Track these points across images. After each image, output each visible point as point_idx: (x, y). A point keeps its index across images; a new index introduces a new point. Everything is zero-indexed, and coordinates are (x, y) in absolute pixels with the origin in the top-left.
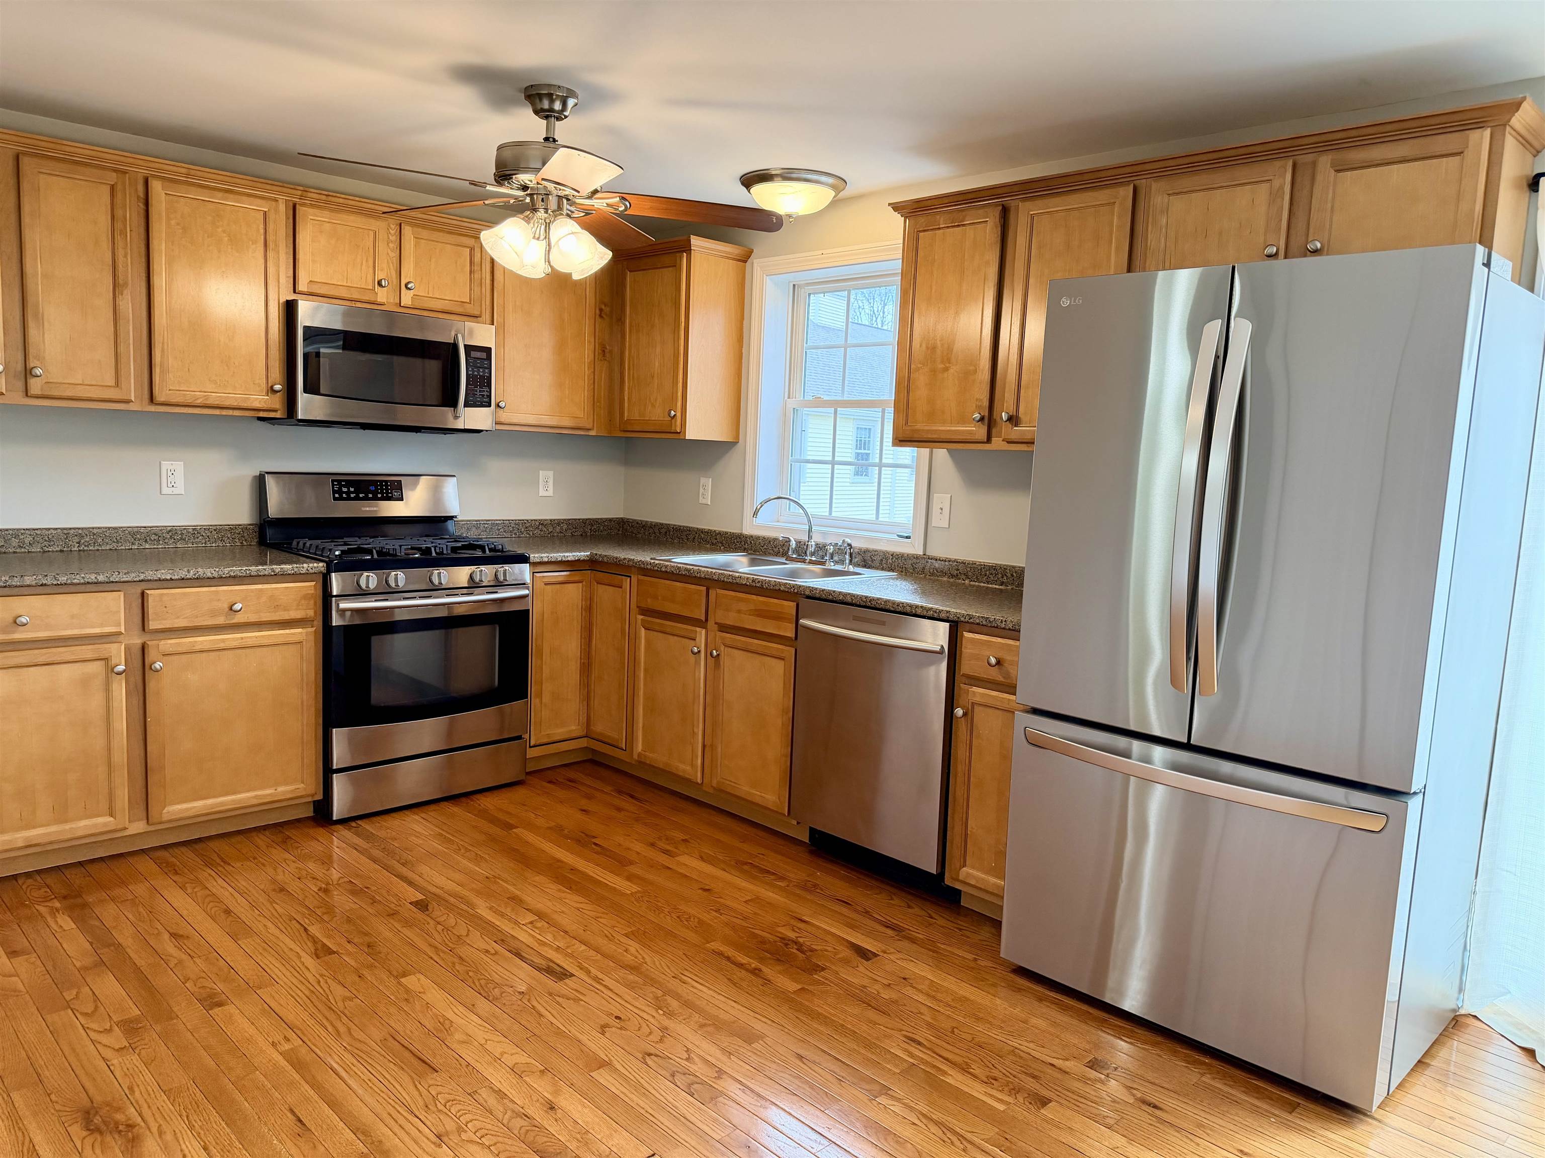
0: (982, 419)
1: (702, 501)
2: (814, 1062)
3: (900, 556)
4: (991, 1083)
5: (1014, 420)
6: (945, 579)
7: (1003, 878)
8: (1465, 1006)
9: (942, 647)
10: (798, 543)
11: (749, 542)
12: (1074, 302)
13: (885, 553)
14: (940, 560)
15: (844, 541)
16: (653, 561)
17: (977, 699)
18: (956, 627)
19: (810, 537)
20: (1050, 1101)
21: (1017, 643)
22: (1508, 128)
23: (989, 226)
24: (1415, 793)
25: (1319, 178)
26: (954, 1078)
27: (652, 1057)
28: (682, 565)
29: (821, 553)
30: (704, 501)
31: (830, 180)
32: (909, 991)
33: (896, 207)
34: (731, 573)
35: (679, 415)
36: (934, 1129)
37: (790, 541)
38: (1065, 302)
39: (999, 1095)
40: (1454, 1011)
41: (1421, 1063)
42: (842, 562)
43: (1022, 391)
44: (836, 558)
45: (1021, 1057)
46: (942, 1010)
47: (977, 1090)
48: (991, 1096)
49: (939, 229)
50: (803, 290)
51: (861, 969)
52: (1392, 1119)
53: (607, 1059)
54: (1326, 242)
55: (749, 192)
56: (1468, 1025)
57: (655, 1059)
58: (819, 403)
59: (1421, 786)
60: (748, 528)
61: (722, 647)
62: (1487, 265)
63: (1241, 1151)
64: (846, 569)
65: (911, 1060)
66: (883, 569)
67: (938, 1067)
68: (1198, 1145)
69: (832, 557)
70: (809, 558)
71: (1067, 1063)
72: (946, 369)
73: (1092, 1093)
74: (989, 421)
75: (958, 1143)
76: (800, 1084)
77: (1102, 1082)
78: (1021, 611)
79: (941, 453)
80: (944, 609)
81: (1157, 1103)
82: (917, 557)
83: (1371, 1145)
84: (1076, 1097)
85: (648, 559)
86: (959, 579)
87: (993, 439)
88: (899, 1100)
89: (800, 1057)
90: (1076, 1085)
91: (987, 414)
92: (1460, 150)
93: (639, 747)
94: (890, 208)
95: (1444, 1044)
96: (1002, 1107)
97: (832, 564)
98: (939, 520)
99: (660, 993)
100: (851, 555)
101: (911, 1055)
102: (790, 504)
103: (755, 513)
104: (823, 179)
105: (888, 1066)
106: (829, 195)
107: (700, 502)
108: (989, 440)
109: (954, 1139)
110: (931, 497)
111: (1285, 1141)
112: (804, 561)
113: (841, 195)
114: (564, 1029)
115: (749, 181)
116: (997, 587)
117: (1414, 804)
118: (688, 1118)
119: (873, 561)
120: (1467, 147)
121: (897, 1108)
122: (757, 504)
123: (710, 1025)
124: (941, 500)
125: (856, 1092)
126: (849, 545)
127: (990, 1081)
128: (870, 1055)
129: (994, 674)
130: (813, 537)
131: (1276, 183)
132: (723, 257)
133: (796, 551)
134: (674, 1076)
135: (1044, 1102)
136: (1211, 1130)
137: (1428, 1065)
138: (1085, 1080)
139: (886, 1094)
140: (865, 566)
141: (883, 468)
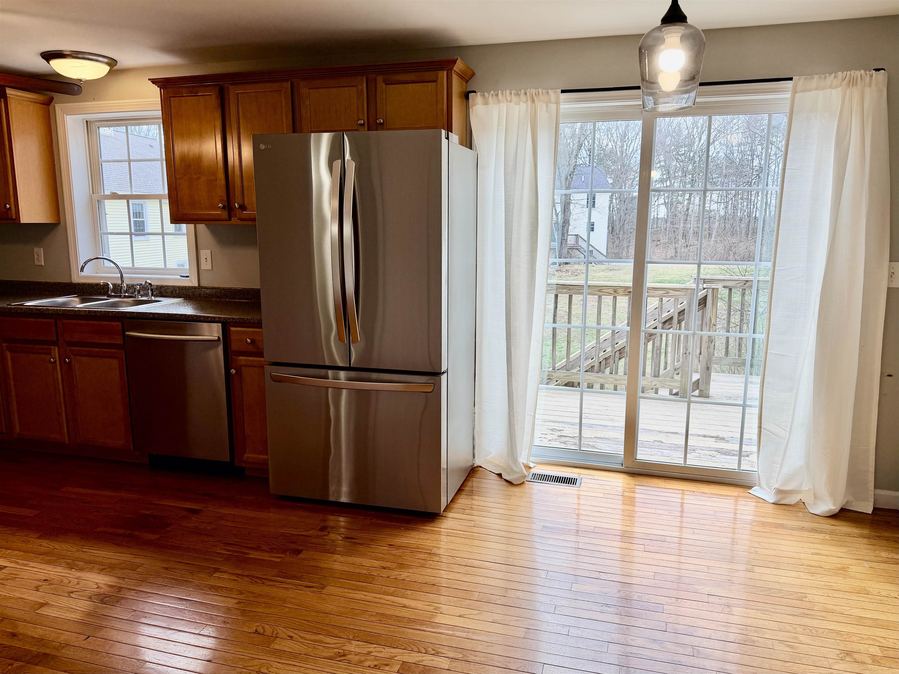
0: (224, 207)
1: (37, 263)
2: (175, 569)
3: (185, 288)
4: (273, 551)
5: (243, 207)
6: (214, 299)
7: (267, 454)
8: (476, 463)
9: (219, 337)
10: (114, 285)
11: (78, 288)
12: (267, 147)
13: (174, 287)
14: (209, 288)
15: (146, 282)
16: (9, 307)
17: (243, 363)
18: (226, 326)
19: (122, 281)
20: (302, 551)
21: (261, 330)
22: (453, 71)
23: (214, 97)
24: (444, 373)
25: (378, 86)
26: (254, 555)
27: (74, 593)
28: (33, 307)
29: (131, 291)
30: (38, 263)
31: (106, 60)
32: (223, 522)
33: (154, 81)
34: (72, 309)
35: (13, 208)
36: (246, 579)
37: (108, 285)
38: (262, 147)
39: (277, 555)
40: (472, 466)
41: (460, 490)
42: (146, 295)
43: (245, 192)
44: (142, 293)
45: (286, 536)
46: (242, 526)
47: (266, 556)
48: (273, 557)
49: (183, 96)
50: (93, 125)
51: (193, 519)
52: (451, 515)
53: (44, 602)
54: (385, 119)
55: (49, 63)
56: (478, 470)
57: (77, 593)
58: (115, 196)
59: (446, 369)
60: (76, 278)
61: (72, 356)
62: (447, 138)
63: (390, 545)
64: (150, 299)
65: (229, 553)
66: (174, 297)
67: (243, 552)
68: (372, 548)
69: (139, 292)
70: (123, 294)
71: (309, 532)
72: (199, 178)
73: (322, 541)
74: (229, 207)
75: (259, 581)
76: (168, 581)
77: (326, 535)
78: (261, 312)
79: (202, 227)
80: (217, 316)
81: (353, 537)
82: (195, 288)
83: (442, 527)
84: (315, 545)
85: (5, 306)
86: (223, 298)
87: (232, 218)
88: (225, 572)
89: (166, 569)
90: (314, 540)
91: (226, 204)
92: (435, 80)
93: (18, 429)
94: (150, 82)
95: (469, 480)
96: (279, 560)
97: (140, 297)
98: (206, 265)
99: (70, 561)
100: (152, 290)
101: (229, 551)
102: (103, 261)
103: (82, 269)
104: (101, 59)
105: (217, 559)
106: (107, 68)
107: (36, 264)
108: (230, 219)
109: (257, 580)
110: (199, 252)
111: (408, 535)
112: (120, 297)
113: (115, 68)
114: (9, 595)
115: (48, 56)
116: (245, 301)
117: (444, 377)
118: (105, 614)
119: (166, 292)
120: (438, 79)
121: (225, 576)
122: (81, 263)
123: (107, 568)
124: (205, 254)
125: (201, 575)
126: (150, 284)
127: (271, 550)
128: (207, 557)
129: (251, 348)
130: (124, 281)
131: (360, 87)
132: (31, 102)
133: (114, 290)
134: (91, 598)
135: (299, 552)
136: (377, 540)
137: (463, 490)
138: (318, 537)
139: (218, 571)
140: (162, 296)
141: (165, 236)
